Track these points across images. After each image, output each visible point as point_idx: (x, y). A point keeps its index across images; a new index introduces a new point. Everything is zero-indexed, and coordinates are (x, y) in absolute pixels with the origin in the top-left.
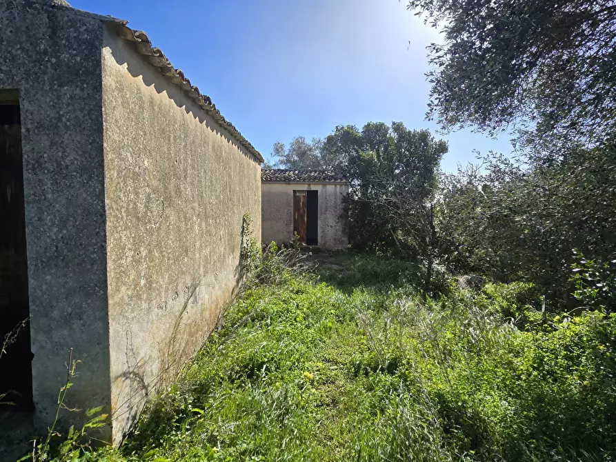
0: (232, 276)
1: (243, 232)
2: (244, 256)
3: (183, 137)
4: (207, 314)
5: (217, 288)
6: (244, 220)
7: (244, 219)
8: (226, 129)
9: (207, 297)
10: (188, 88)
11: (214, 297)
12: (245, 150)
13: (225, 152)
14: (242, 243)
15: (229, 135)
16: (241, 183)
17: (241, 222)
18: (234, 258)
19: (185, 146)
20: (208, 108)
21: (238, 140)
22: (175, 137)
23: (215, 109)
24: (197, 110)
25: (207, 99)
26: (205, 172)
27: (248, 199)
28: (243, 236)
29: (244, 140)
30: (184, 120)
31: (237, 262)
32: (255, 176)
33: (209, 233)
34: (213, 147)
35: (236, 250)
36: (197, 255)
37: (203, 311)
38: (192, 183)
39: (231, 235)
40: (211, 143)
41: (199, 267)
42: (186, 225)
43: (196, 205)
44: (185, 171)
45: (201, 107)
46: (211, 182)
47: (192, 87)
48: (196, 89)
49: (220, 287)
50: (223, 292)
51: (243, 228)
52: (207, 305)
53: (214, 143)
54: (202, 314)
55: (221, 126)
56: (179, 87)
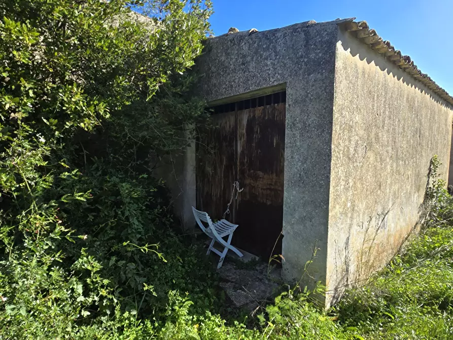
0: (417, 212)
1: (429, 174)
2: (429, 196)
3: (383, 94)
4: (392, 240)
5: (401, 220)
6: (432, 163)
7: (431, 161)
8: (420, 81)
9: (393, 225)
10: (392, 53)
11: (399, 227)
12: (437, 97)
13: (418, 101)
14: (428, 184)
15: (422, 86)
16: (431, 128)
17: (429, 164)
18: (419, 196)
19: (384, 102)
20: (407, 66)
21: (430, 89)
22: (378, 95)
23: (413, 65)
24: (396, 70)
25: (408, 59)
26: (399, 121)
27: (437, 143)
28: (429, 177)
29: (438, 87)
30: (385, 81)
31: (422, 201)
32: (446, 120)
33: (398, 172)
34: (407, 99)
35: (421, 189)
36: (388, 191)
37: (389, 236)
38: (388, 131)
39: (418, 175)
40: (406, 96)
41: (389, 200)
42: (381, 164)
43: (390, 148)
44: (384, 121)
45: (400, 67)
46: (404, 128)
47: (395, 52)
48: (399, 53)
49: (405, 220)
50: (407, 225)
51: (430, 170)
52: (392, 232)
53: (408, 95)
54: (388, 239)
55: (415, 79)
56: (384, 55)
